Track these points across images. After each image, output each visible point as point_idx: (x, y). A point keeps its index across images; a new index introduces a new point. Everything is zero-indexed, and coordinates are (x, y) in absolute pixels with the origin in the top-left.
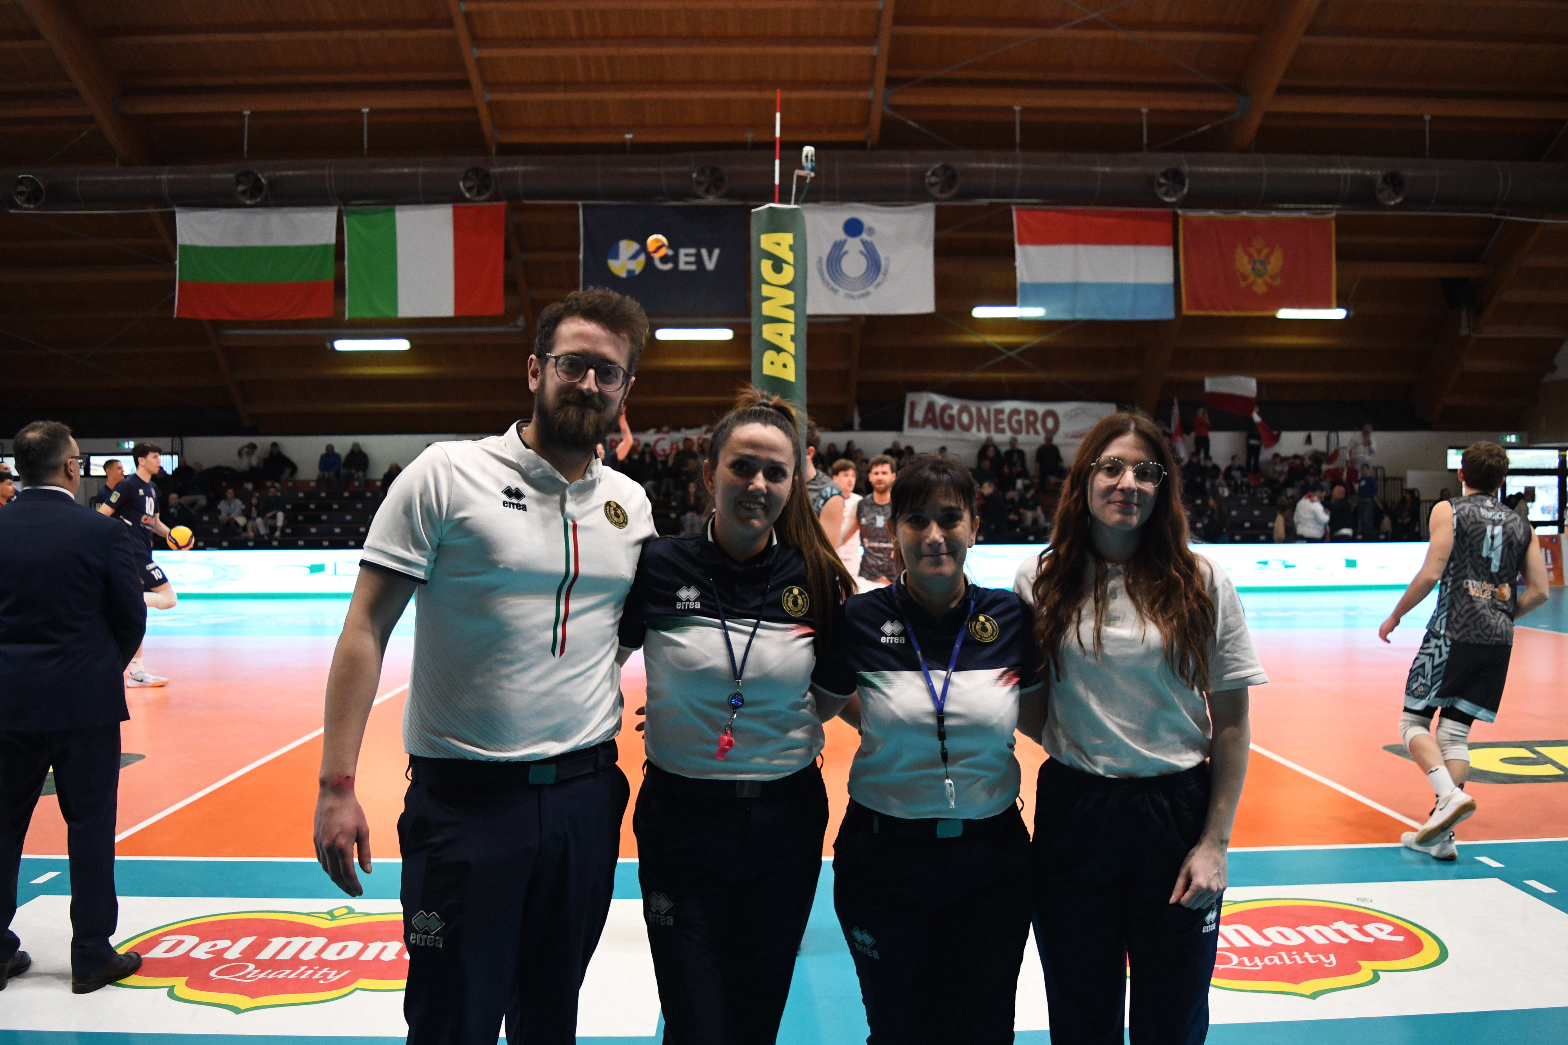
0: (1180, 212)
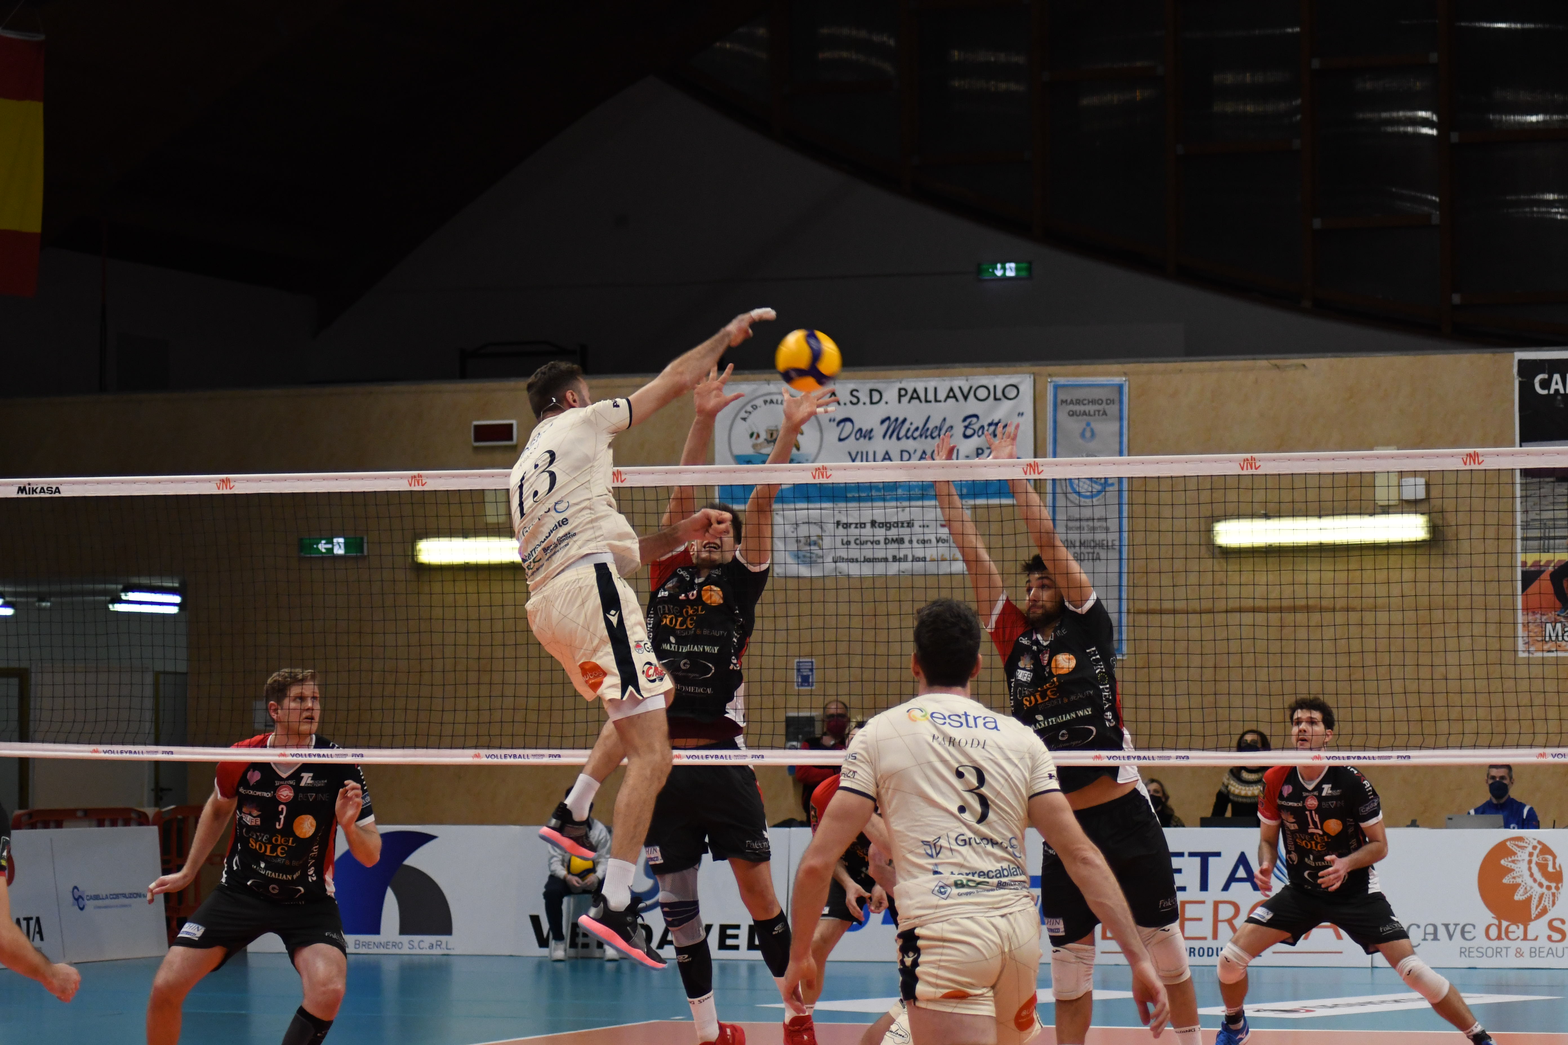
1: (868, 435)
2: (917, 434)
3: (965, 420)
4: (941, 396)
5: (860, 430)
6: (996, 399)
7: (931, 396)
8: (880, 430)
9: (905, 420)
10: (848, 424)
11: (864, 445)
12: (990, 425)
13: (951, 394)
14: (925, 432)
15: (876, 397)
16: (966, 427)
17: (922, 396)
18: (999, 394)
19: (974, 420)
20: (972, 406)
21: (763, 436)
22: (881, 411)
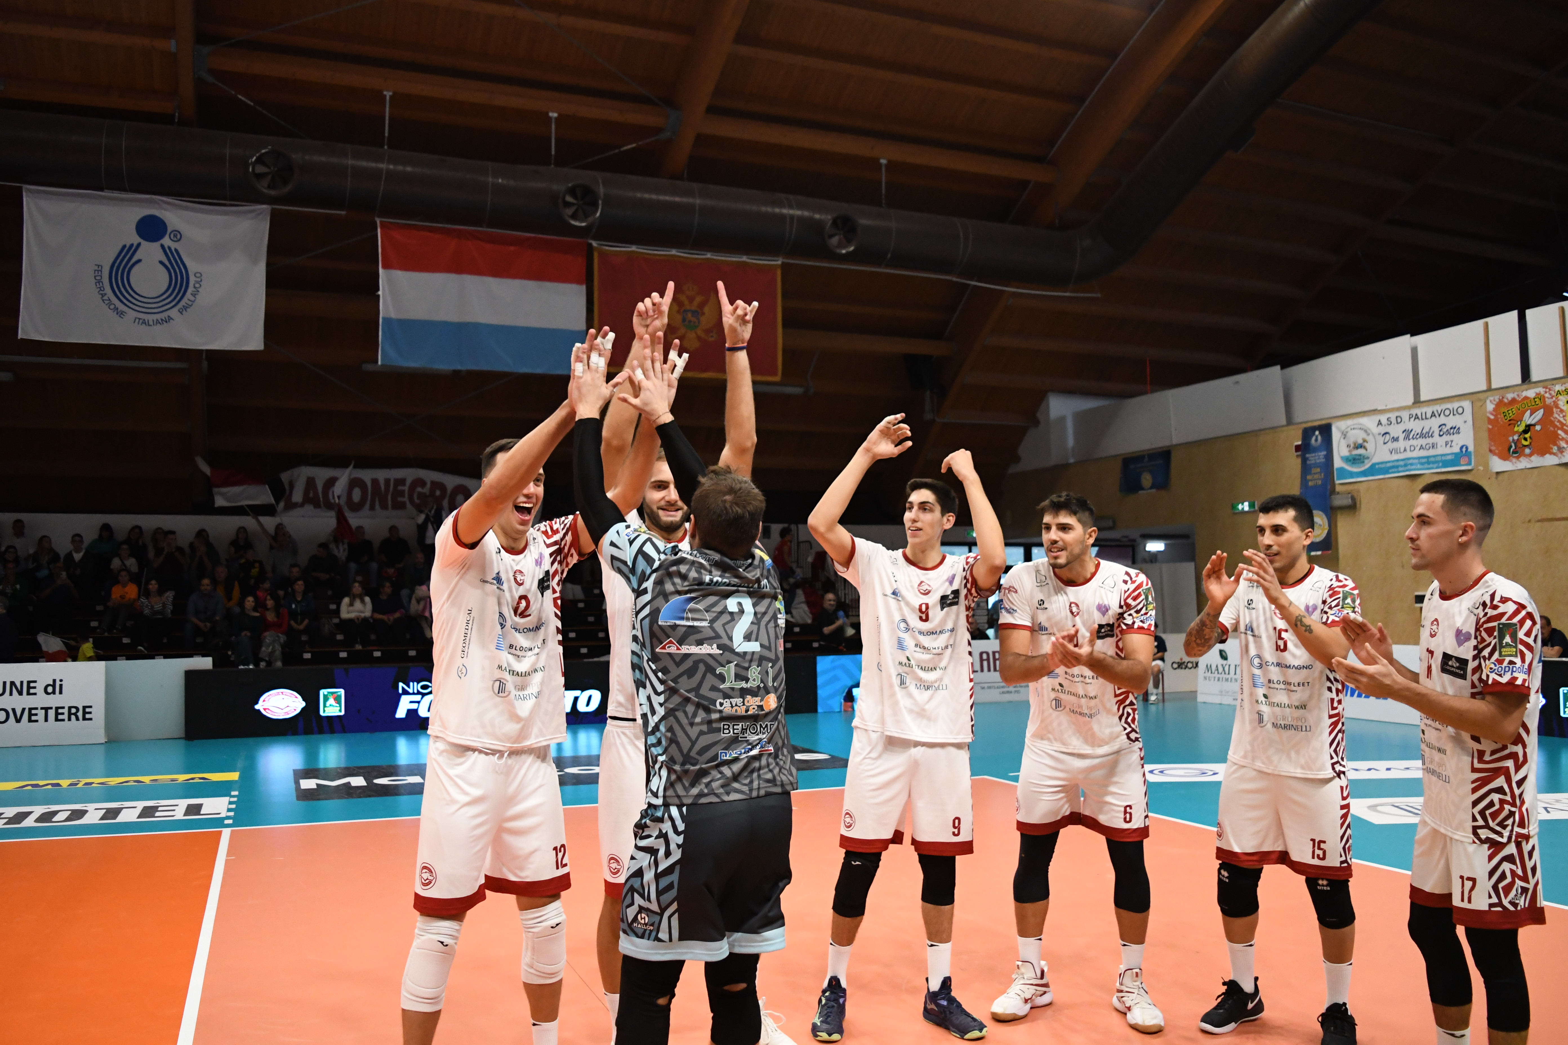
0: (594, 244)
1: (1395, 439)
2: (1418, 436)
3: (1440, 427)
4: (1429, 415)
5: (1393, 438)
6: (1454, 415)
7: (1424, 417)
8: (1402, 436)
9: (1412, 430)
10: (1387, 435)
11: (1395, 445)
12: (1451, 428)
13: (1433, 415)
14: (1422, 435)
15: (1399, 420)
16: (1440, 431)
17: (1420, 417)
18: (1455, 413)
19: (1444, 427)
20: (1442, 419)
21: (1352, 446)
22: (1402, 427)
